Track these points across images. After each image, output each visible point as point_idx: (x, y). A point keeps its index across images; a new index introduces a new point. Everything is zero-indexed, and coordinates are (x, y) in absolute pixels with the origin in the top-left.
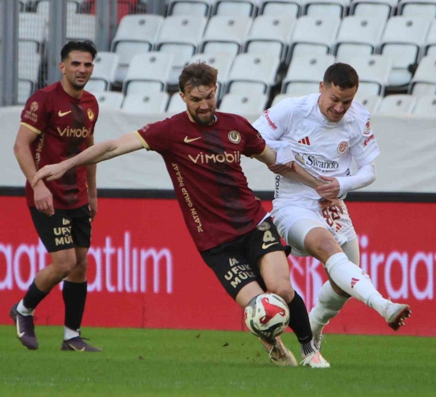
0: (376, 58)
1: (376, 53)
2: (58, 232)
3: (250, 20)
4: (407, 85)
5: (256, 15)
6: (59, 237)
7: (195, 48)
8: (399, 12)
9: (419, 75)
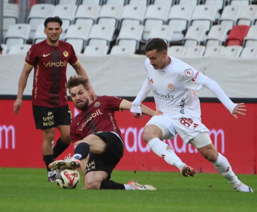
0: (165, 26)
1: (165, 24)
2: (45, 119)
3: (99, 7)
4: (182, 41)
5: (103, 4)
6: (45, 122)
7: (70, 21)
8: (177, 2)
9: (188, 35)
